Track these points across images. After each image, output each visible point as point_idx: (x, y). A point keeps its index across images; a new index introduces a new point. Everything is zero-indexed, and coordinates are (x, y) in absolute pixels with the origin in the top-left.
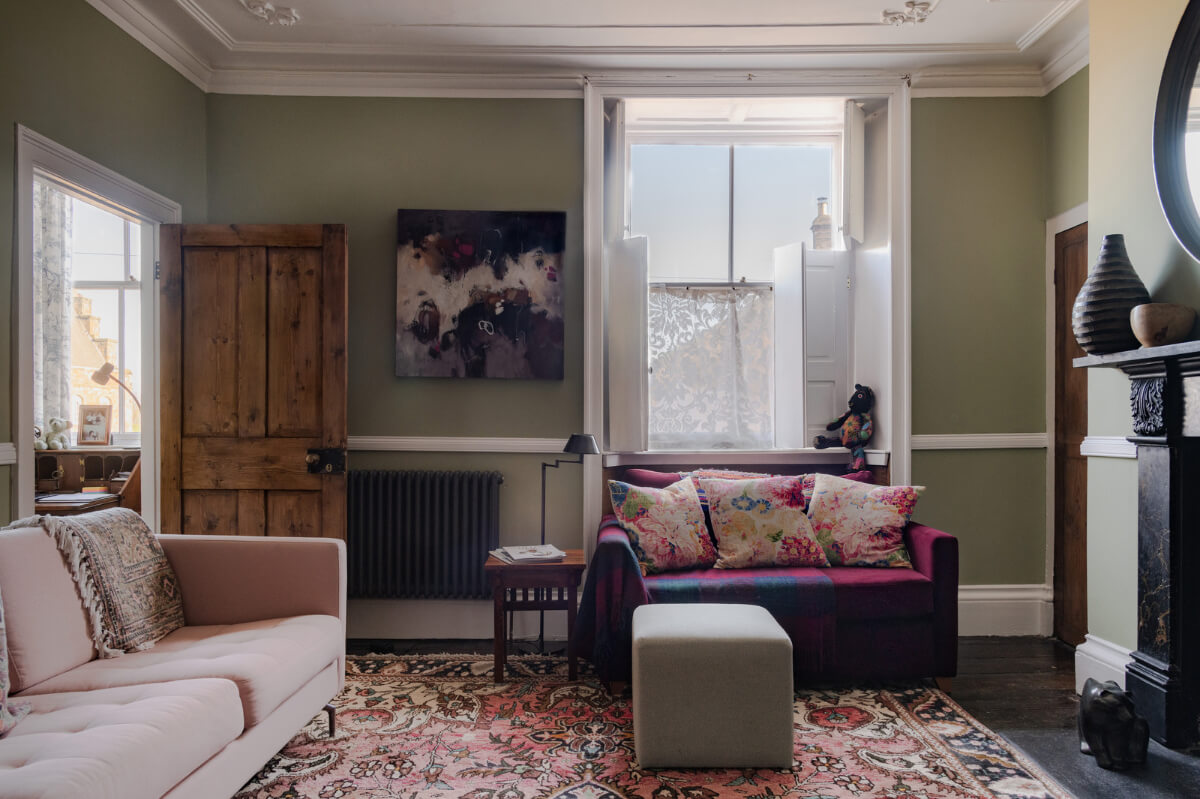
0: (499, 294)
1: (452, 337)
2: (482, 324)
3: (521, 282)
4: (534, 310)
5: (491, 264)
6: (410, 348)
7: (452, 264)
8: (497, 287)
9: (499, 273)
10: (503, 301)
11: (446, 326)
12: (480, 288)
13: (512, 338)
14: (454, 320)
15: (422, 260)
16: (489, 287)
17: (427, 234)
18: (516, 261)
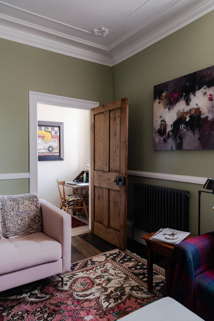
0: (188, 112)
1: (171, 133)
2: (181, 126)
3: (197, 105)
4: (203, 117)
5: (185, 99)
6: (158, 139)
7: (171, 103)
8: (187, 109)
9: (188, 102)
10: (189, 115)
11: (169, 129)
12: (180, 111)
13: (193, 131)
14: (171, 126)
15: (161, 104)
16: (184, 110)
17: (163, 93)
18: (195, 95)
